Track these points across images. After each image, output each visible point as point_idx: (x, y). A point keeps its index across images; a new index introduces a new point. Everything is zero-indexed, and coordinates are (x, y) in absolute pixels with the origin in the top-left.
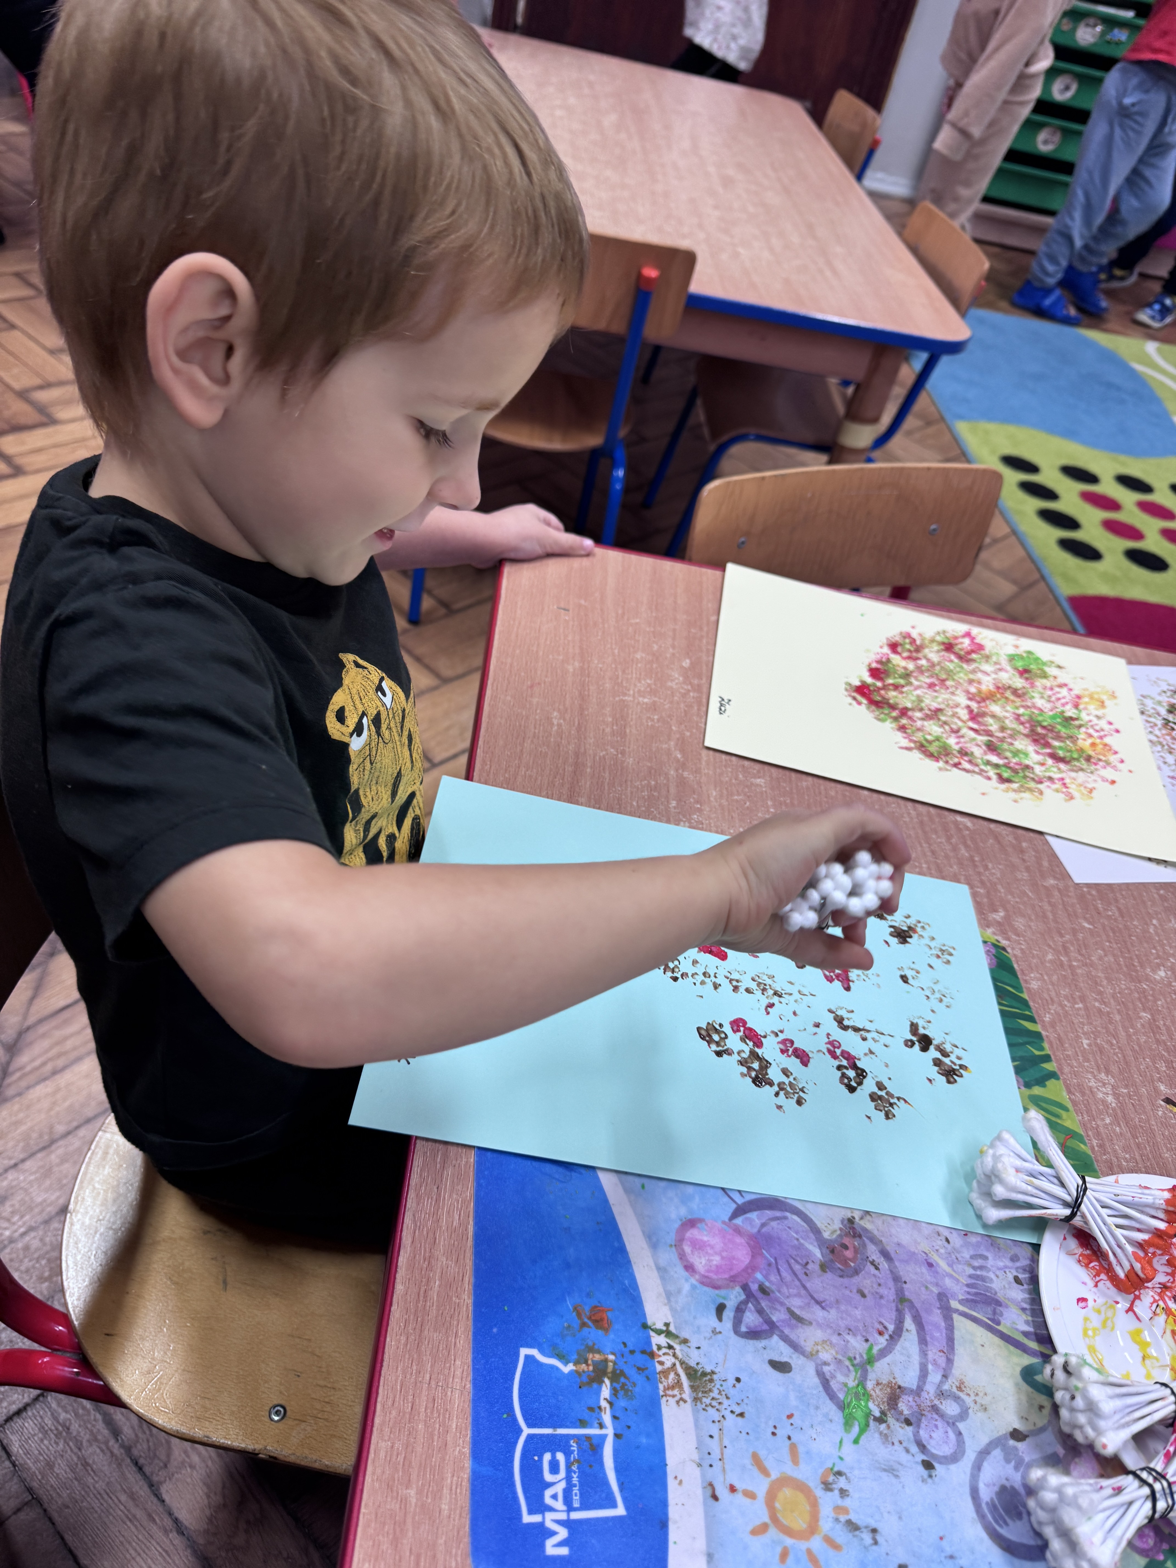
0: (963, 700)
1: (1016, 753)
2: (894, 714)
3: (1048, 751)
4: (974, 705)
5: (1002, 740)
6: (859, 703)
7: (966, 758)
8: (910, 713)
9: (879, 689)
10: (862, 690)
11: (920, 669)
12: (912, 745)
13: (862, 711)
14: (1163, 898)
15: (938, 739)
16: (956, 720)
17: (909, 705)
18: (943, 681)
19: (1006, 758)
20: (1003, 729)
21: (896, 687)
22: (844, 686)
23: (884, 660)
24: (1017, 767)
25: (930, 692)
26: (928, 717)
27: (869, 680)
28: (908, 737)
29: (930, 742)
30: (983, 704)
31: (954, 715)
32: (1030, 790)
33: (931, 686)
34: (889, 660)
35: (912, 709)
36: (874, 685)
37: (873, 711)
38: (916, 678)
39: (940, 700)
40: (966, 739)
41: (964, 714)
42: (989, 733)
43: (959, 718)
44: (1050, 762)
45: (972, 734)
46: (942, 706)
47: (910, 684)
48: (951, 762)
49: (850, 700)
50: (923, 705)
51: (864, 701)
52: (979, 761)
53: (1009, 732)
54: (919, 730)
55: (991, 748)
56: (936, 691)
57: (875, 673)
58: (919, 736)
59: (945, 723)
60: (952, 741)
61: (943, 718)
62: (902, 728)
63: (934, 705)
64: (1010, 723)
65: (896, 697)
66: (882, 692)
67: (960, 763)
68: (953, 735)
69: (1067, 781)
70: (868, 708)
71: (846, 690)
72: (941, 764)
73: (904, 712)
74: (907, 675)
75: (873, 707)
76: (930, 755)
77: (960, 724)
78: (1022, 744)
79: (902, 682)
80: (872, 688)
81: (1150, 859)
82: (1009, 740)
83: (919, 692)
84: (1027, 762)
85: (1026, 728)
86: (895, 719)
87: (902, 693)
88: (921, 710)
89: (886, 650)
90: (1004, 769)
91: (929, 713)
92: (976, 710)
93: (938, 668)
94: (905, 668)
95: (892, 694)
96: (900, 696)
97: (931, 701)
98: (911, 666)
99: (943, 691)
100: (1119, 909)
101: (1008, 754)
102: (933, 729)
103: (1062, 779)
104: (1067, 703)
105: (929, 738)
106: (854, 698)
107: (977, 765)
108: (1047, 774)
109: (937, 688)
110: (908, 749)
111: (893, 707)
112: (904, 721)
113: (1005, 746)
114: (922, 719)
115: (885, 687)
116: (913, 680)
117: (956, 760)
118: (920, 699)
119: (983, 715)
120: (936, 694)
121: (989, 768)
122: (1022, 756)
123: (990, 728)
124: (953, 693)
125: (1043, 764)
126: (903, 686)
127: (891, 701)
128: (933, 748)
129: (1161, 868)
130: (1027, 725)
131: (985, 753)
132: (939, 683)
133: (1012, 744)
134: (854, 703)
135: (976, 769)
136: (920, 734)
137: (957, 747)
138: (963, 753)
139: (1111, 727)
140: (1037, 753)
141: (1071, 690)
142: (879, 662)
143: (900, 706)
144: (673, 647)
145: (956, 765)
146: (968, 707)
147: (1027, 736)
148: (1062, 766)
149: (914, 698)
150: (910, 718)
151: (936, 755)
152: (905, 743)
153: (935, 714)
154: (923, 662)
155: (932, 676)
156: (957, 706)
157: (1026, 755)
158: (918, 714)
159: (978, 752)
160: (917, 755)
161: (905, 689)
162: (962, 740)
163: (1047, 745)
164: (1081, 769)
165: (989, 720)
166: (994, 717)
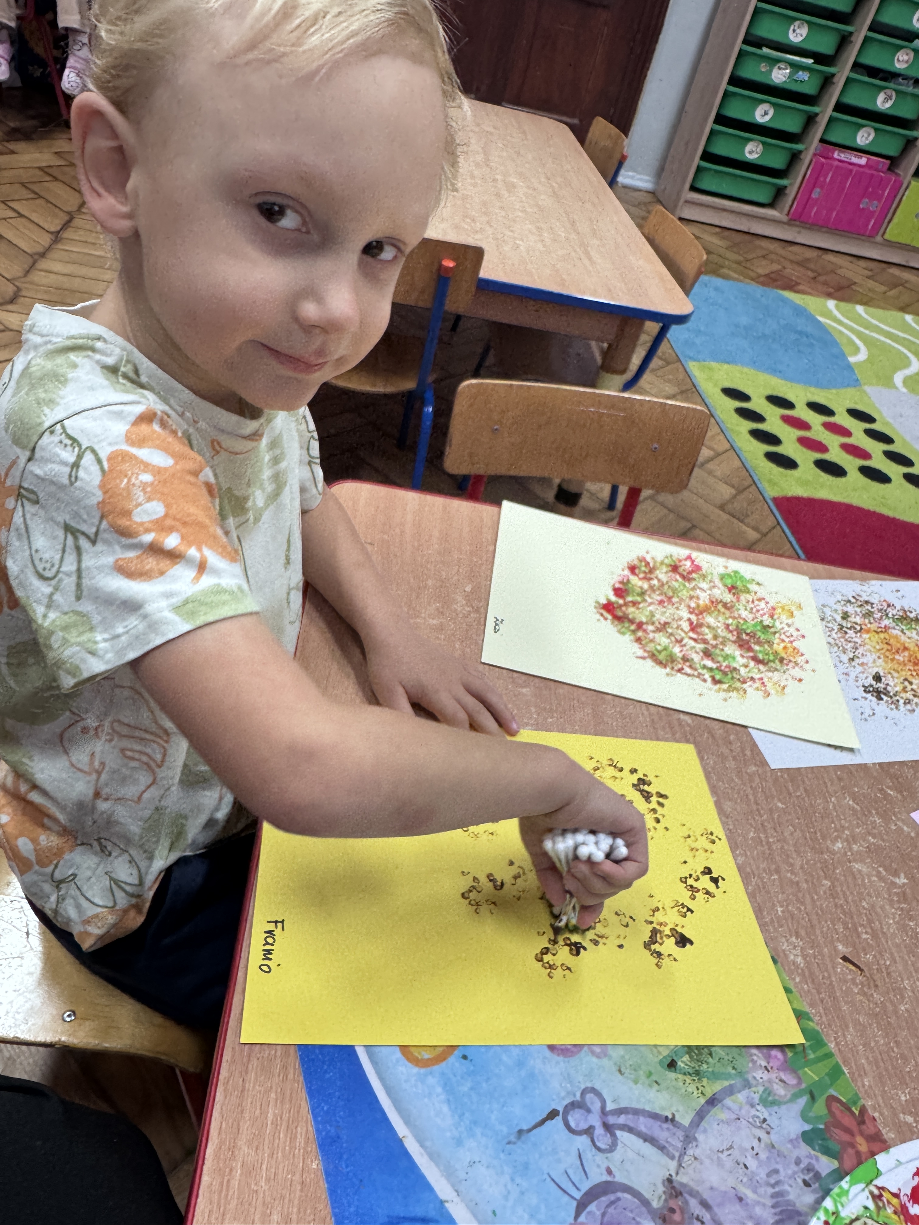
0: (685, 615)
1: (726, 657)
2: (633, 627)
3: (751, 654)
4: (693, 618)
5: (715, 647)
6: (606, 619)
7: (688, 664)
8: (644, 627)
9: (620, 606)
10: (608, 607)
11: (652, 588)
12: (646, 655)
13: (608, 626)
14: (840, 779)
15: (665, 649)
16: (680, 632)
17: (644, 620)
18: (670, 598)
19: (718, 662)
20: (715, 637)
21: (634, 603)
22: (594, 604)
23: (625, 581)
24: (727, 670)
25: (660, 609)
26: (658, 630)
27: (613, 598)
28: (643, 647)
29: (660, 652)
30: (700, 617)
31: (678, 627)
32: (737, 690)
33: (661, 602)
34: (628, 581)
35: (647, 623)
36: (617, 603)
37: (616, 625)
38: (650, 596)
39: (667, 614)
40: (688, 647)
41: (686, 626)
42: (705, 641)
43: (682, 630)
44: (752, 664)
45: (692, 643)
46: (669, 620)
47: (645, 600)
48: (676, 668)
49: (598, 616)
50: (655, 619)
51: (609, 617)
52: (698, 666)
53: (721, 640)
54: (652, 641)
55: (707, 654)
56: (664, 607)
57: (618, 592)
58: (651, 647)
59: (671, 634)
60: (676, 650)
61: (670, 630)
62: (638, 640)
63: (663, 619)
64: (722, 632)
65: (634, 612)
66: (624, 608)
67: (682, 669)
68: (678, 645)
69: (765, 680)
70: (613, 623)
71: (595, 607)
72: (668, 670)
73: (640, 625)
74: (642, 593)
75: (616, 622)
76: (660, 663)
77: (683, 634)
78: (731, 649)
79: (639, 599)
80: (615, 605)
81: (829, 746)
82: (721, 647)
83: (651, 608)
84: (735, 665)
85: (733, 635)
86: (634, 632)
87: (638, 608)
88: (653, 623)
89: (627, 572)
90: (717, 672)
91: (659, 626)
92: (695, 623)
93: (666, 587)
94: (641, 588)
95: (631, 610)
96: (637, 612)
97: (661, 617)
98: (646, 586)
99: (670, 607)
100: (806, 790)
101: (720, 659)
102: (662, 640)
103: (761, 679)
104: (765, 614)
105: (659, 648)
106: (602, 615)
107: (696, 670)
108: (750, 675)
109: (666, 604)
110: (643, 658)
111: (632, 622)
112: (640, 634)
113: (718, 651)
114: (654, 632)
115: (626, 604)
116: (647, 598)
117: (680, 666)
118: (652, 615)
119: (701, 625)
120: (664, 610)
121: (705, 671)
122: (730, 659)
123: (706, 637)
124: (677, 609)
125: (746, 666)
126: (639, 603)
127: (631, 616)
128: (661, 657)
129: (838, 753)
130: (735, 633)
131: (702, 659)
132: (667, 600)
133: (722, 650)
134: (602, 618)
135: (696, 673)
136: (652, 645)
137: (680, 655)
138: (685, 659)
139: (799, 633)
140: (742, 656)
141: (767, 603)
142: (621, 582)
143: (637, 621)
144: (459, 574)
145: (680, 670)
146: (689, 620)
147: (734, 642)
148: (761, 667)
149: (647, 613)
150: (645, 631)
151: (664, 662)
152: (640, 653)
153: (663, 627)
154: (655, 582)
155: (661, 594)
156: (681, 619)
157: (734, 658)
158: (651, 628)
159: (696, 658)
160: (649, 663)
161: (641, 605)
162: (685, 649)
163: (750, 649)
164: (776, 670)
165: (705, 630)
166: (709, 627)
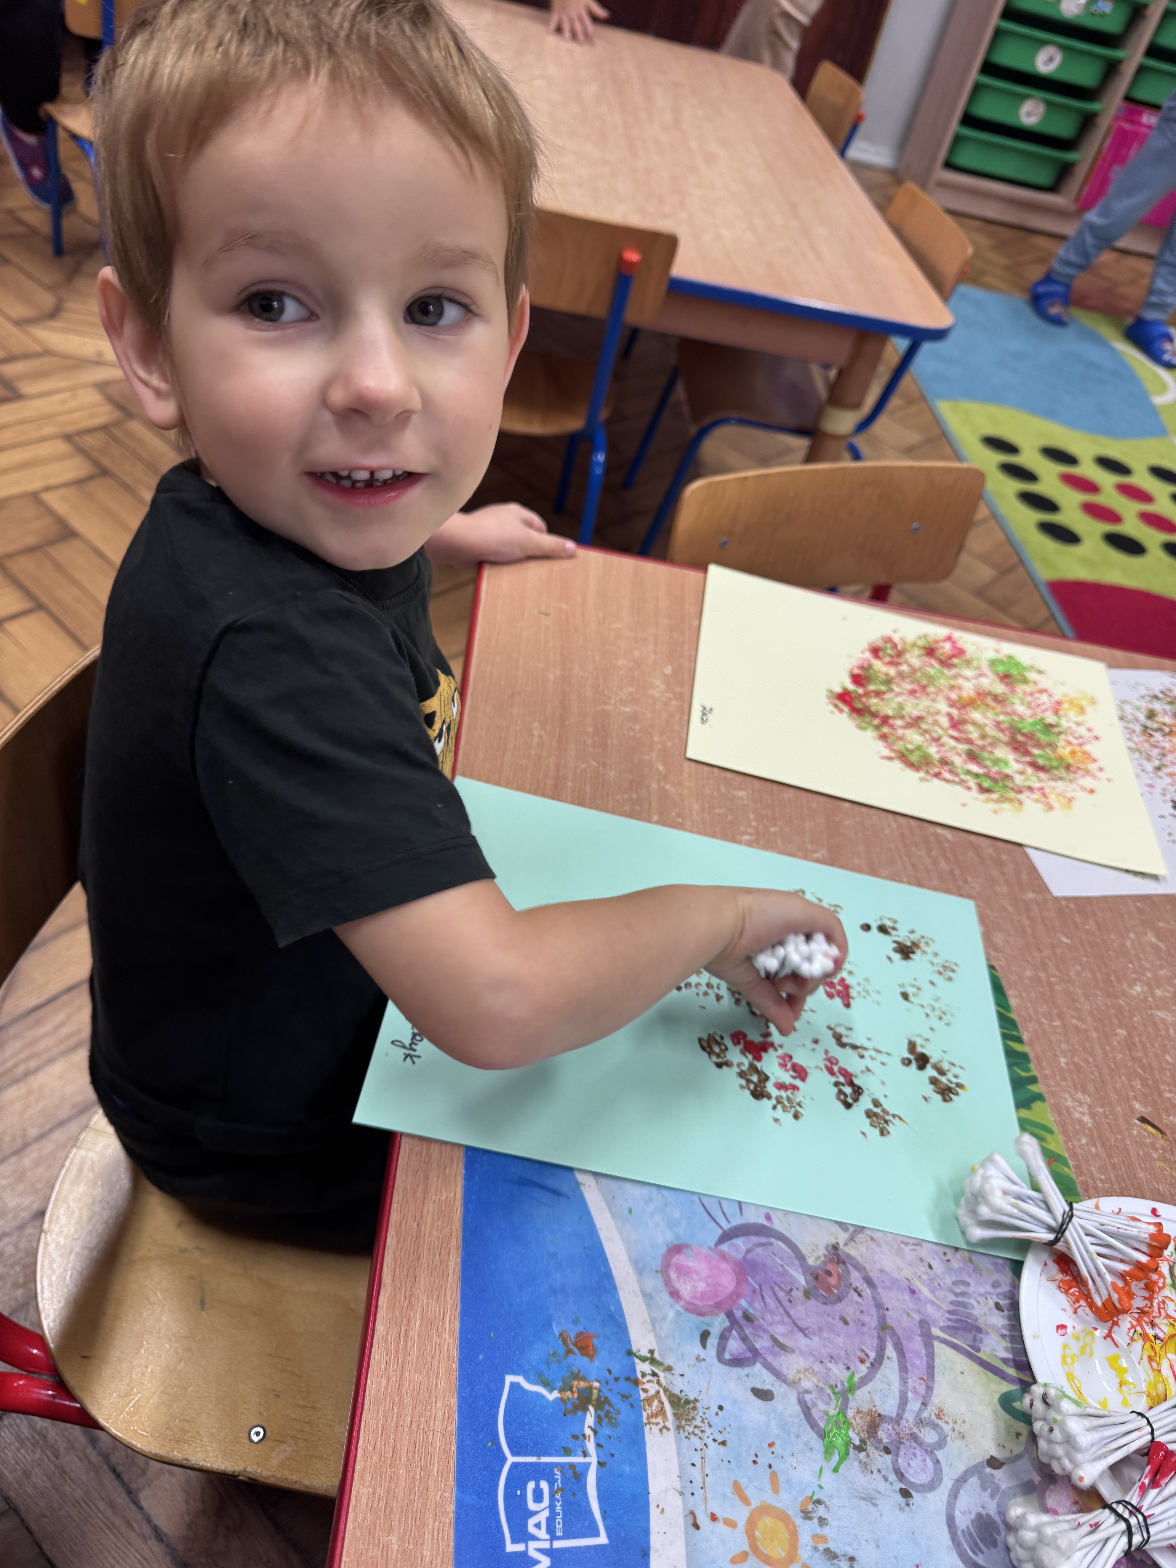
0: (944, 707)
1: (997, 762)
2: (876, 722)
3: (1028, 759)
4: (955, 712)
5: (983, 748)
6: (841, 711)
7: (946, 768)
8: (891, 721)
9: (860, 696)
10: (844, 697)
11: (901, 675)
12: (893, 755)
13: (844, 720)
14: (1140, 911)
15: (919, 748)
16: (936, 728)
17: (890, 712)
18: (924, 688)
19: (986, 767)
20: (983, 737)
21: (878, 694)
22: (825, 693)
23: (865, 666)
24: (996, 776)
25: (912, 700)
26: (909, 726)
27: (851, 687)
28: (890, 746)
29: (911, 751)
30: (963, 711)
31: (936, 723)
32: (1010, 800)
33: (913, 692)
34: (870, 666)
35: (894, 717)
36: (855, 691)
37: (854, 719)
38: (898, 685)
39: (921, 707)
40: (947, 748)
41: (944, 721)
42: (969, 741)
43: (940, 727)
44: (1029, 770)
45: (952, 743)
46: (923, 714)
47: (891, 690)
48: (931, 772)
49: (831, 708)
50: (904, 712)
51: (846, 709)
52: (960, 771)
53: (989, 740)
54: (901, 738)
55: (972, 756)
56: (916, 698)
57: (857, 679)
58: (900, 745)
59: (926, 731)
60: (933, 750)
61: (924, 726)
62: (884, 737)
63: (916, 713)
64: (991, 731)
65: (877, 705)
66: (864, 699)
67: (940, 773)
68: (933, 744)
69: (1047, 790)
70: (850, 716)
71: (828, 697)
72: (922, 774)
73: (885, 720)
74: (888, 681)
75: (855, 716)
76: (911, 765)
77: (940, 732)
78: (1003, 752)
79: (883, 688)
80: (853, 695)
81: (1127, 871)
82: (989, 749)
83: (900, 699)
84: (1007, 771)
85: (1005, 735)
86: (877, 727)
87: (883, 699)
88: (902, 717)
89: (868, 655)
90: (983, 778)
91: (910, 720)
92: (956, 718)
93: (919, 674)
94: (887, 675)
95: (874, 702)
96: (881, 704)
97: (913, 708)
98: (892, 672)
99: (924, 698)
100: (1097, 923)
101: (988, 763)
102: (914, 737)
103: (1042, 789)
104: (1047, 709)
105: (910, 747)
106: (836, 706)
107: (957, 775)
108: (1027, 783)
109: (918, 695)
110: (890, 759)
111: (874, 715)
112: (885, 730)
113: (985, 754)
114: (904, 727)
115: (867, 694)
116: (894, 687)
117: (936, 770)
118: (901, 707)
119: (964, 722)
120: (916, 701)
121: (968, 778)
122: (1002, 765)
123: (971, 736)
124: (934, 700)
125: (1022, 773)
126: (884, 693)
127: (873, 709)
128: (914, 758)
129: (1138, 880)
130: (1007, 733)
131: (965, 762)
132: (920, 690)
133: (991, 752)
134: (835, 710)
135: (956, 779)
136: (901, 743)
137: (937, 757)
138: (944, 762)
139: (1091, 734)
140: (1017, 761)
141: (1051, 695)
142: (862, 668)
143: (882, 714)
144: (655, 652)
145: (937, 775)
146: (949, 715)
147: (1007, 744)
148: (1042, 775)
149: (894, 705)
150: (892, 727)
151: (916, 764)
152: (886, 752)
153: (916, 722)
154: (905, 668)
155: (913, 683)
156: (938, 713)
157: (1006, 763)
158: (899, 723)
159: (958, 761)
160: (898, 765)
161: (887, 696)
162: (943, 749)
163: (1027, 753)
164: (1061, 778)
165: (970, 728)
166: (974, 723)
